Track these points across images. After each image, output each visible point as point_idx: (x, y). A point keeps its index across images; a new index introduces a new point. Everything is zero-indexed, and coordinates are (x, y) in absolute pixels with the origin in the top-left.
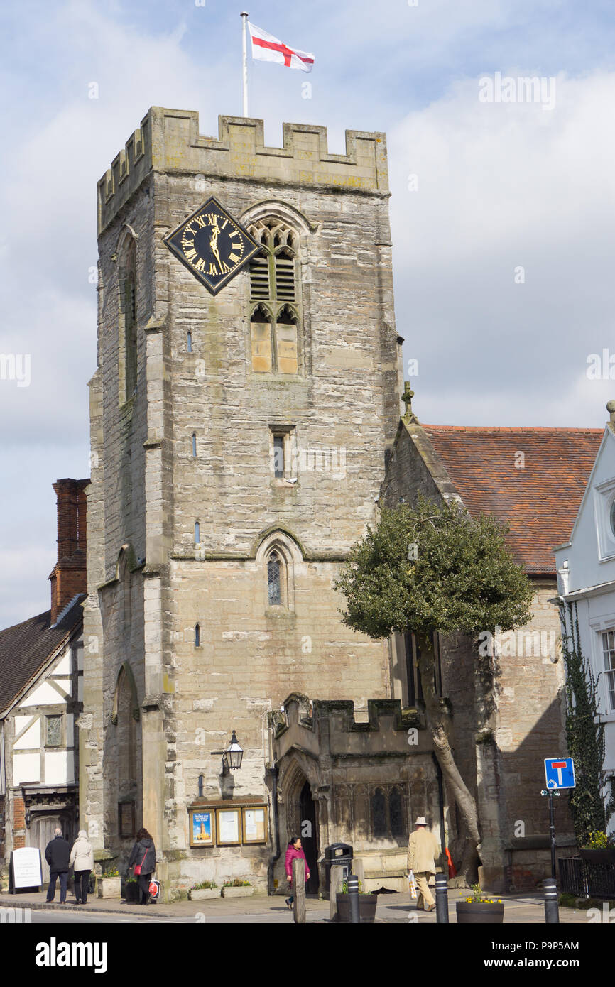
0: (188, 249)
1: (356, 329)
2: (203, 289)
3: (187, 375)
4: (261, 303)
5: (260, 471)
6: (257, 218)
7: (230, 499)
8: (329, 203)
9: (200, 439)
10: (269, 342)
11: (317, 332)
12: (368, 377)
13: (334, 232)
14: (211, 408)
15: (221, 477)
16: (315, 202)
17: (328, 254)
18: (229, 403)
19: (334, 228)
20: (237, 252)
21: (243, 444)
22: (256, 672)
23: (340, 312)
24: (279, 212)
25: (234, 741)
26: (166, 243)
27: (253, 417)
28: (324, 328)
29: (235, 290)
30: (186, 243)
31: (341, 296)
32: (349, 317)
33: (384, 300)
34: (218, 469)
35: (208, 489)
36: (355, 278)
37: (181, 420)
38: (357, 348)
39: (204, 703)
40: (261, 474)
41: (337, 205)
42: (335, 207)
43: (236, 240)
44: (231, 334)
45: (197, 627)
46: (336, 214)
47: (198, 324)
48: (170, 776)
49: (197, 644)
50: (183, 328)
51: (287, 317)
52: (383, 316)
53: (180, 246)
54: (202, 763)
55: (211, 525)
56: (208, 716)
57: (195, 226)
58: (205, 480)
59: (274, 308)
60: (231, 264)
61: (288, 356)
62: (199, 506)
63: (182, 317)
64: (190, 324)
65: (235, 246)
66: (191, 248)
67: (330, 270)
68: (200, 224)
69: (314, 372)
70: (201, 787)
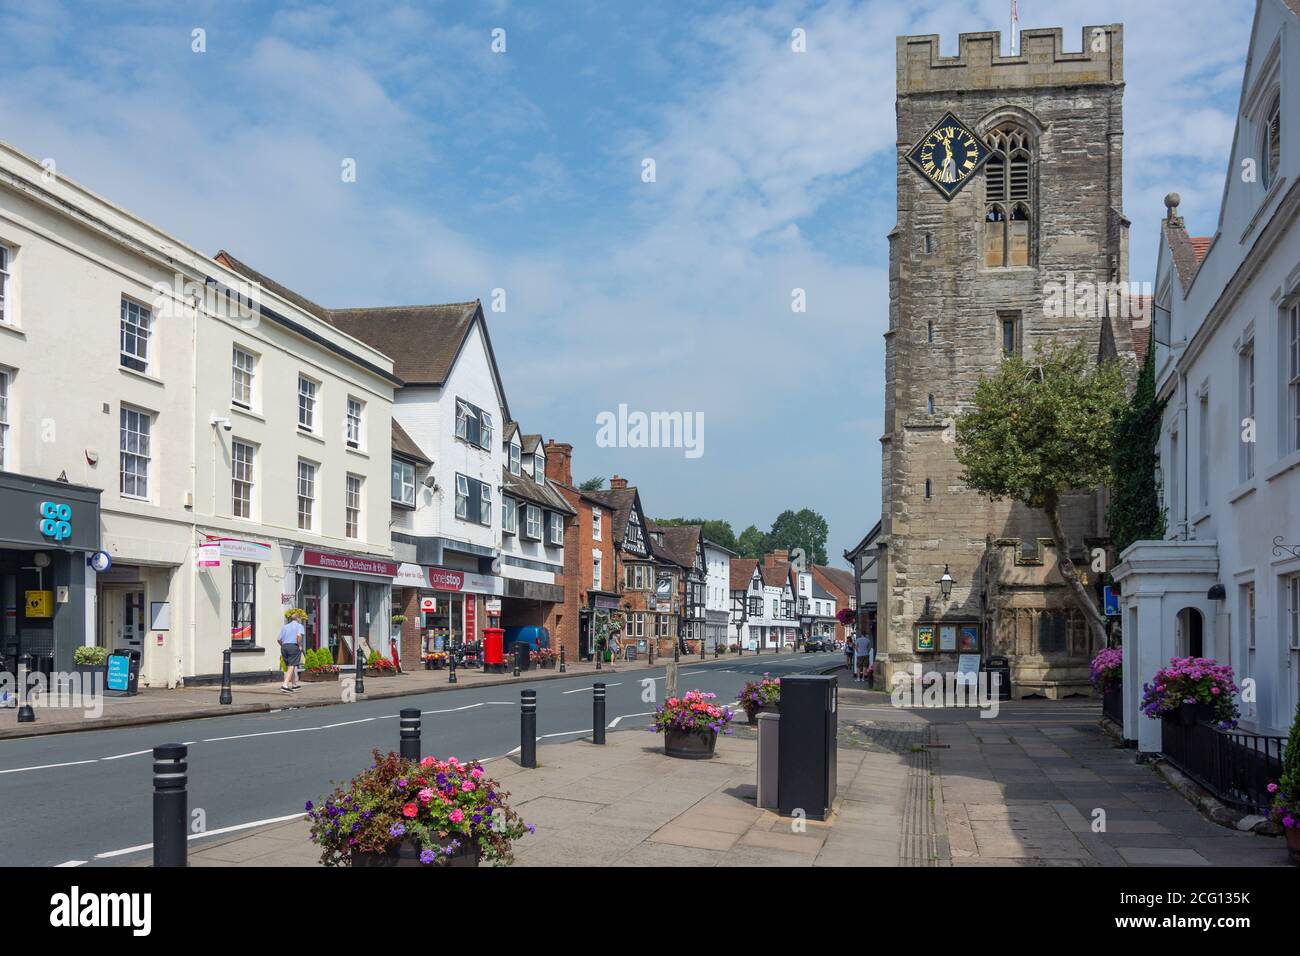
0: (927, 161)
1: (1083, 218)
2: (939, 196)
3: (924, 274)
4: (994, 204)
5: (988, 351)
6: (992, 126)
7: (959, 376)
8: (1063, 103)
9: (935, 327)
10: (1002, 238)
11: (1045, 224)
12: (1093, 261)
13: (1065, 129)
14: (944, 301)
15: (952, 359)
16: (1049, 102)
17: (1058, 151)
18: (961, 294)
19: (1065, 125)
20: (971, 159)
21: (972, 329)
22: (976, 518)
23: (1068, 203)
24: (1013, 117)
25: (947, 572)
26: (907, 160)
27: (981, 306)
28: (1050, 219)
29: (969, 194)
30: (924, 157)
31: (1070, 188)
32: (1077, 207)
33: (1113, 186)
34: (950, 352)
35: (940, 369)
36: (1084, 170)
37: (918, 312)
38: (1083, 235)
39: (929, 543)
40: (988, 354)
41: (1071, 102)
42: (1069, 105)
43: (971, 148)
44: (964, 234)
45: (928, 483)
46: (1069, 111)
47: (935, 228)
48: (900, 598)
49: (928, 496)
50: (922, 233)
51: (1020, 214)
52: (1110, 202)
53: (919, 160)
54: (927, 591)
55: (942, 400)
56: (933, 553)
57: (934, 140)
58: (937, 362)
59: (1008, 207)
60: (965, 170)
61: (1019, 249)
62: (932, 384)
63: (920, 224)
64: (927, 228)
65: (970, 154)
66: (930, 161)
67: (1060, 164)
69: (1040, 261)
70: (927, 608)
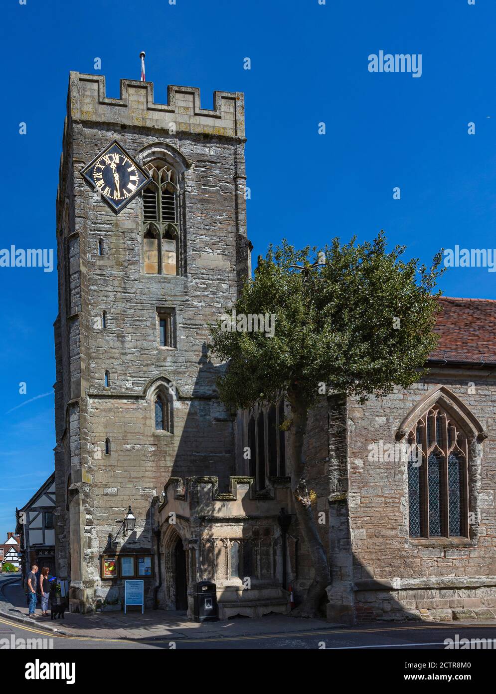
0: (98, 179)
1: (218, 240)
2: (108, 209)
3: (98, 272)
4: (151, 224)
5: (150, 338)
6: (148, 159)
7: (129, 357)
8: (200, 149)
9: (108, 316)
10: (156, 253)
11: (190, 242)
12: (226, 275)
13: (204, 169)
14: (115, 295)
15: (123, 342)
16: (190, 147)
17: (198, 186)
18: (128, 291)
19: (204, 166)
20: (134, 182)
21: (138, 320)
22: (146, 471)
23: (208, 228)
24: (164, 154)
25: (130, 512)
26: (82, 174)
27: (144, 302)
28: (197, 238)
29: (132, 211)
30: (97, 175)
31: (209, 216)
32: (214, 231)
33: (240, 218)
34: (120, 337)
35: (114, 350)
36: (219, 203)
37: (94, 303)
38: (218, 254)
39: (110, 490)
40: (150, 341)
41: (207, 149)
42: (206, 151)
43: (133, 173)
44: (129, 242)
45: (107, 441)
46: (206, 155)
47: (106, 235)
48: (89, 535)
49: (107, 452)
50: (95, 238)
51: (169, 235)
52: (238, 230)
53: (92, 176)
54: (109, 528)
55: (116, 375)
56: (111, 498)
57: (103, 162)
58: (111, 344)
59: (161, 227)
60: (129, 191)
61: (171, 260)
62: (107, 361)
63: (94, 230)
64: (100, 235)
65: (132, 178)
66: (100, 179)
67: (201, 196)
68: (107, 161)
69: (188, 271)
70: (109, 543)
